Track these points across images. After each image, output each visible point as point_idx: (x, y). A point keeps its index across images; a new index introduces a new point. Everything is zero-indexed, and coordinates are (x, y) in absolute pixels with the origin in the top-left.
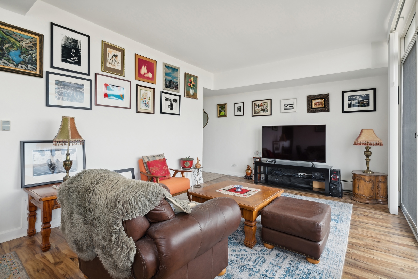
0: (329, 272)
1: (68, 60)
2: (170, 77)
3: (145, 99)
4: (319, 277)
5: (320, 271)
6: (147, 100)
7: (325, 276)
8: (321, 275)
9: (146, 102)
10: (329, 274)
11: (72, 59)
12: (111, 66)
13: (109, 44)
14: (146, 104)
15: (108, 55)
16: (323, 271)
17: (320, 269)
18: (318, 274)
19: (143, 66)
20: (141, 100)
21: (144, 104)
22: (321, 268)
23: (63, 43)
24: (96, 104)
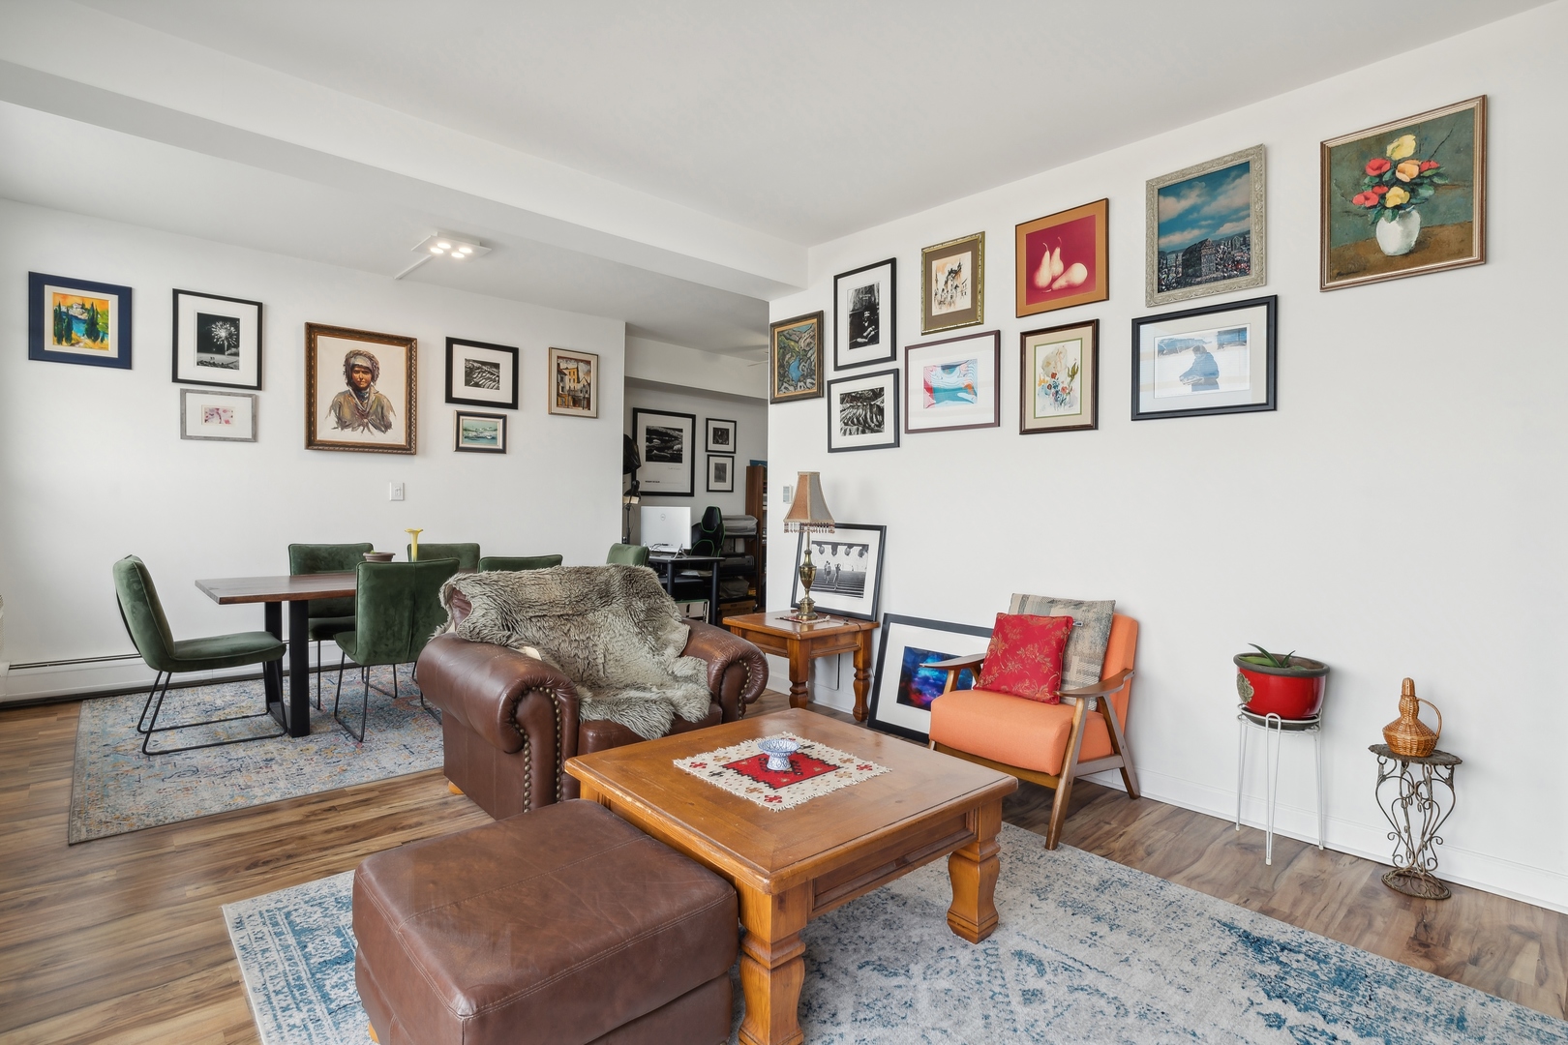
0: (314, 1037)
1: (859, 340)
2: (1193, 228)
3: (1054, 376)
4: (333, 997)
5: (344, 1015)
6: (1063, 379)
7: (319, 1014)
8: (333, 1006)
9: (1060, 388)
10: (312, 1030)
11: (865, 334)
12: (945, 310)
13: (936, 248)
14: (1058, 394)
15: (937, 281)
16: (337, 1025)
17: (351, 1021)
18: (342, 1004)
19: (1047, 254)
20: (1039, 385)
21: (1051, 398)
22: (349, 1026)
23: (851, 308)
24: (908, 431)
